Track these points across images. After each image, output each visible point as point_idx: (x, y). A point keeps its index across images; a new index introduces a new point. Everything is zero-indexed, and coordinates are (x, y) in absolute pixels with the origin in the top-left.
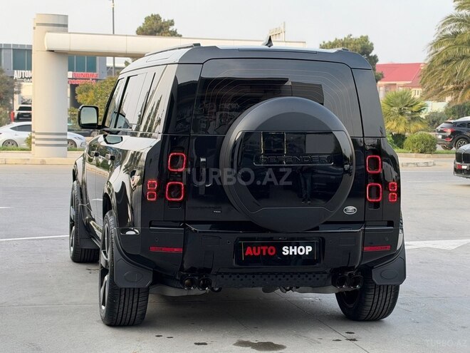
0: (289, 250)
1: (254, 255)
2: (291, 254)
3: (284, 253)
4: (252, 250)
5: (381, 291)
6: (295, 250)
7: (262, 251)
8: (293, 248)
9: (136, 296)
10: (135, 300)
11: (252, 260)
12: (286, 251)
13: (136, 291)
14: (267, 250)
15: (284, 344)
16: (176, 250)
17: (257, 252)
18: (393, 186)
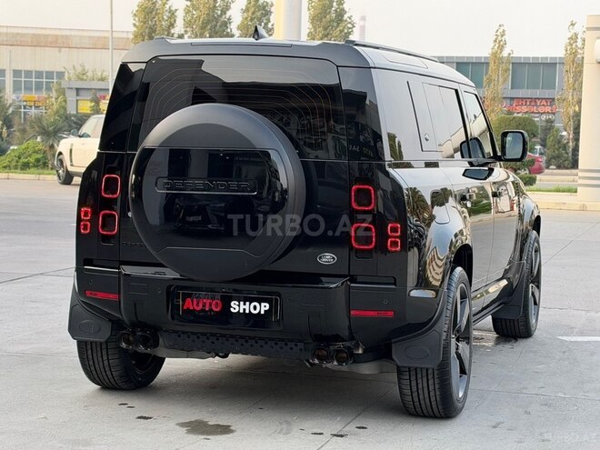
0: (239, 306)
1: (194, 310)
2: (242, 311)
3: (232, 310)
4: (192, 301)
5: (419, 376)
6: (247, 307)
7: (204, 304)
8: (245, 304)
12: (236, 307)
14: (211, 304)
16: (111, 296)
17: (198, 305)
18: (394, 230)
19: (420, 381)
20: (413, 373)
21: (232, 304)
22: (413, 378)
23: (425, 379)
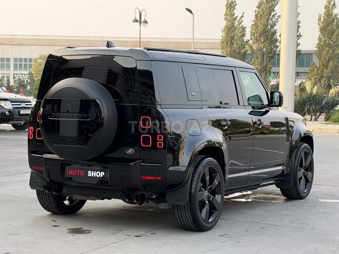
0: (91, 173)
1: (73, 175)
2: (92, 176)
3: (88, 175)
4: (72, 171)
6: (95, 174)
7: (77, 172)
8: (94, 172)
16: (41, 168)
17: (75, 173)
18: (160, 138)
19: (182, 212)
20: (178, 208)
21: (89, 172)
22: (179, 210)
23: (184, 211)
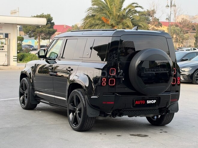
1: (138, 104)
4: (138, 102)
6: (151, 102)
7: (141, 102)
9: (92, 120)
10: (92, 121)
11: (138, 106)
12: (148, 102)
13: (92, 118)
14: (142, 102)
15: (148, 135)
16: (112, 103)
